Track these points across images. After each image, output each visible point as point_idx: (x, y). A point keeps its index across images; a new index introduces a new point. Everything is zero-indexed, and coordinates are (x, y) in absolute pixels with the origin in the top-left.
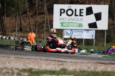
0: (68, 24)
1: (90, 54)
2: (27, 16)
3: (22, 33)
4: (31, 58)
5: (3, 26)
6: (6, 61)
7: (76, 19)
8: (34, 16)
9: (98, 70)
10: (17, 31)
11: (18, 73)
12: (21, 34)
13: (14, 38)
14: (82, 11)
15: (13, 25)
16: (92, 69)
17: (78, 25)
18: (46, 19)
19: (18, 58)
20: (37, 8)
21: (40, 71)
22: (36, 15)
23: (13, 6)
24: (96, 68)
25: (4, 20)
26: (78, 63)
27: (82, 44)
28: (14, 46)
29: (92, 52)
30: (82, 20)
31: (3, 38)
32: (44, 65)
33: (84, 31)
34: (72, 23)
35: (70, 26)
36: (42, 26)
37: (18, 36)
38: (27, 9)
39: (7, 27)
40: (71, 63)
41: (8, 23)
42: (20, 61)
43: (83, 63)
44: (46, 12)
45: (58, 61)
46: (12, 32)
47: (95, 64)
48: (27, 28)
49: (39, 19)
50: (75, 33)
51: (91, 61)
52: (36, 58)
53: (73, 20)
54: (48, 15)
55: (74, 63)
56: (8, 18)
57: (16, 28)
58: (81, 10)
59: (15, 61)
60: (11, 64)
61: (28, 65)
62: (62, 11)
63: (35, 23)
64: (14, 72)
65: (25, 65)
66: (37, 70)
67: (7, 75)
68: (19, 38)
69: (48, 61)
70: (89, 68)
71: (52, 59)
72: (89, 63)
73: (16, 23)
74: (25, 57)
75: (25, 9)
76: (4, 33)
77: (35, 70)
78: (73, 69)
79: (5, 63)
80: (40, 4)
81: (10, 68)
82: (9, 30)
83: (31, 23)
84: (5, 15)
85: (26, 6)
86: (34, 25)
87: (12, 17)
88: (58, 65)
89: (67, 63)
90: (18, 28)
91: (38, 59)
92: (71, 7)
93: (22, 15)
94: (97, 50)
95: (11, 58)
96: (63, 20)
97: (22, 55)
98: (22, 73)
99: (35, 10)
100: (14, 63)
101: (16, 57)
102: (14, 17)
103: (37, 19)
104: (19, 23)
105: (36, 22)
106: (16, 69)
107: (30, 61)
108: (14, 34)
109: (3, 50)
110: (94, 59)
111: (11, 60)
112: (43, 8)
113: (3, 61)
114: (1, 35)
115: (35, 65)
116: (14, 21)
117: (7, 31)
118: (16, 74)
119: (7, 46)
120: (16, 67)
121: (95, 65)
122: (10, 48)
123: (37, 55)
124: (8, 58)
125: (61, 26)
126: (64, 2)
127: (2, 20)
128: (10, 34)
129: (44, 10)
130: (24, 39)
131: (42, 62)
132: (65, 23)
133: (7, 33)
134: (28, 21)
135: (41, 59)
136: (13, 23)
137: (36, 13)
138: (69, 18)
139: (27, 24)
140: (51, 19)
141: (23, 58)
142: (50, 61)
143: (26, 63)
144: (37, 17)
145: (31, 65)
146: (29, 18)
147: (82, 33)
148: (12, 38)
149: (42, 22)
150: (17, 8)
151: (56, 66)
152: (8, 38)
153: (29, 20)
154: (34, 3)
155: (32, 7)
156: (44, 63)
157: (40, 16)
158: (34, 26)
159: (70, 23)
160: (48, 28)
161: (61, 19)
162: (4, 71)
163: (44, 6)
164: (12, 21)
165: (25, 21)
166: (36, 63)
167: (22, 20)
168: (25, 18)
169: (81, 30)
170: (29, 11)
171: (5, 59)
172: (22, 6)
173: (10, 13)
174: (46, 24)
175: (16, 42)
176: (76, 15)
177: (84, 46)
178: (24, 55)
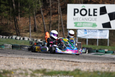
0: (82, 24)
1: (104, 54)
2: (41, 16)
3: (36, 33)
4: (45, 58)
5: (17, 26)
6: (20, 61)
7: (90, 19)
8: (48, 16)
9: (112, 71)
10: (30, 31)
11: (31, 74)
12: (35, 35)
13: (28, 39)
14: (96, 11)
15: (26, 26)
16: (106, 69)
17: (92, 25)
18: (59, 19)
19: (32, 58)
20: (51, 8)
21: (53, 71)
22: (50, 15)
23: (27, 6)
24: (110, 68)
25: (18, 20)
26: (92, 64)
27: (96, 44)
28: (28, 46)
29: (106, 52)
30: (95, 19)
31: (17, 38)
32: (58, 66)
33: (98, 31)
34: (86, 23)
35: (83, 26)
36: (56, 26)
37: (32, 37)
38: (41, 9)
39: (21, 27)
40: (85, 64)
41: (21, 23)
42: (34, 61)
43: (96, 63)
44: (60, 12)
45: (72, 61)
46: (26, 32)
47: (109, 64)
48: (41, 28)
49: (53, 19)
50: (89, 33)
51: (105, 62)
52: (50, 59)
53: (86, 20)
54: (62, 15)
55: (88, 63)
56: (22, 18)
57: (30, 28)
58: (94, 10)
59: (28, 62)
60: (24, 65)
61: (41, 65)
62: (76, 11)
63: (48, 23)
64: (27, 73)
65: (39, 66)
66: (51, 71)
67: (20, 76)
68: (34, 38)
69: (62, 62)
70: (102, 68)
71: (65, 60)
72: (103, 63)
73: (30, 23)
74: (39, 58)
75: (39, 9)
76: (18, 33)
77: (49, 71)
78: (87, 69)
79: (18, 63)
80: (54, 3)
81: (23, 68)
82: (23, 30)
83: (45, 23)
84: (19, 16)
85: (40, 6)
86: (48, 25)
87: (26, 18)
88: (72, 66)
89: (81, 63)
90: (32, 28)
91: (52, 59)
92: (84, 7)
93: (36, 16)
94: (111, 50)
95: (25, 59)
96: (77, 20)
97: (36, 56)
98: (36, 74)
99: (49, 10)
100: (28, 63)
101: (29, 58)
102: (28, 17)
103: (51, 19)
104: (33, 24)
105: (50, 22)
106: (30, 70)
107: (44, 62)
108: (28, 35)
109: (17, 51)
110: (108, 60)
111: (25, 60)
112: (57, 8)
113: (17, 62)
114: (15, 35)
115: (49, 66)
116: (28, 21)
117: (22, 31)
118: (30, 75)
119: (21, 47)
120: (29, 68)
121: (109, 66)
122: (24, 48)
123: (51, 56)
124: (22, 59)
125: (75, 26)
126: (77, 2)
127: (16, 20)
128: (24, 35)
129: (58, 10)
130: (38, 39)
131: (56, 62)
132: (79, 23)
133: (21, 34)
134: (41, 21)
135: (55, 60)
136: (27, 24)
137: (49, 13)
138: (83, 18)
139: (41, 24)
140: (65, 19)
141: (36, 59)
142: (64, 62)
143: (39, 63)
144: (51, 17)
145: (45, 66)
146: (43, 18)
147: (96, 33)
148: (26, 39)
149: (55, 22)
150: (31, 8)
151: (70, 67)
152: (22, 39)
153: (43, 20)
154: (48, 2)
155: (46, 7)
156: (58, 63)
157: (53, 16)
158: (48, 27)
159: (84, 22)
160: (62, 28)
161: (75, 19)
162: (18, 72)
163: (58, 6)
164: (26, 21)
165: (39, 21)
166: (50, 63)
167: (36, 20)
168: (39, 18)
169: (95, 30)
170: (43, 11)
171: (19, 59)
172: (36, 6)
173: (24, 14)
174: (60, 24)
175: (30, 42)
176: (89, 15)
177: (98, 47)
178: (37, 55)
